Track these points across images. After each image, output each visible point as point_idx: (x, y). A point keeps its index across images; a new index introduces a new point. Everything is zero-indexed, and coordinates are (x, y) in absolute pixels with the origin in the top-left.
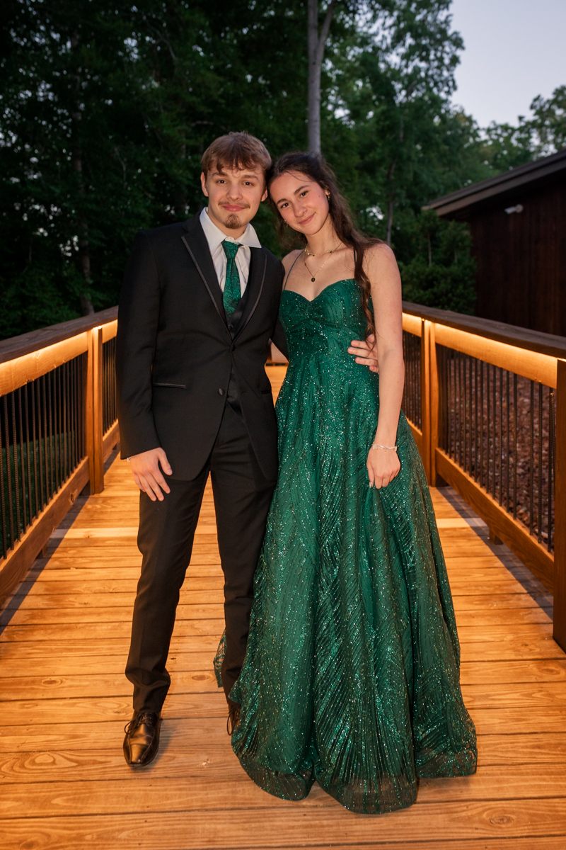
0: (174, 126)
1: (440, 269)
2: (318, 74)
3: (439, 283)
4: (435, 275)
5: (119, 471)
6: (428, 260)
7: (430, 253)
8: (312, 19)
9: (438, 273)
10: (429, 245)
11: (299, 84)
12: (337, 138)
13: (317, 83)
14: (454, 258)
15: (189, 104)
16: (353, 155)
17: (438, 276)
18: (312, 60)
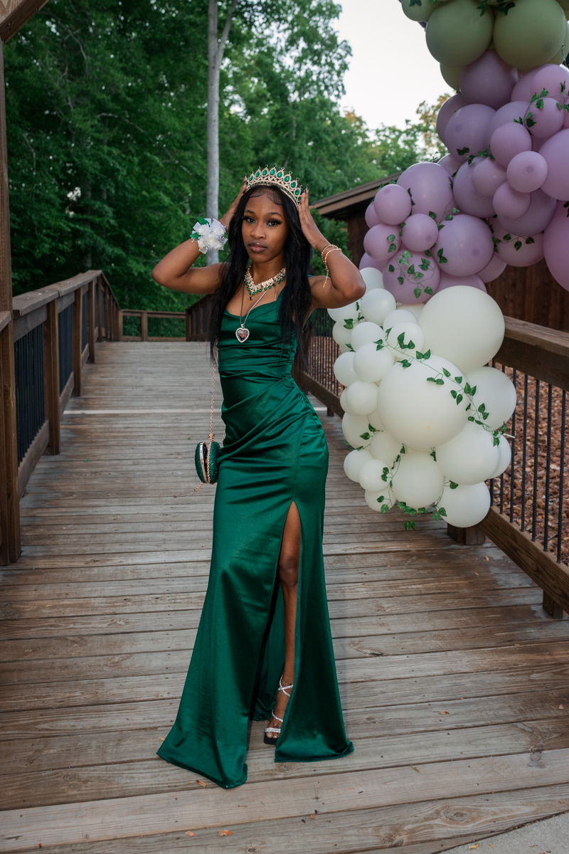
0: (85, 121)
2: (217, 77)
4: (316, 265)
5: (87, 388)
8: (213, 27)
11: (198, 84)
12: (234, 136)
13: (216, 86)
15: (98, 100)
16: (248, 153)
17: (320, 266)
18: (212, 65)
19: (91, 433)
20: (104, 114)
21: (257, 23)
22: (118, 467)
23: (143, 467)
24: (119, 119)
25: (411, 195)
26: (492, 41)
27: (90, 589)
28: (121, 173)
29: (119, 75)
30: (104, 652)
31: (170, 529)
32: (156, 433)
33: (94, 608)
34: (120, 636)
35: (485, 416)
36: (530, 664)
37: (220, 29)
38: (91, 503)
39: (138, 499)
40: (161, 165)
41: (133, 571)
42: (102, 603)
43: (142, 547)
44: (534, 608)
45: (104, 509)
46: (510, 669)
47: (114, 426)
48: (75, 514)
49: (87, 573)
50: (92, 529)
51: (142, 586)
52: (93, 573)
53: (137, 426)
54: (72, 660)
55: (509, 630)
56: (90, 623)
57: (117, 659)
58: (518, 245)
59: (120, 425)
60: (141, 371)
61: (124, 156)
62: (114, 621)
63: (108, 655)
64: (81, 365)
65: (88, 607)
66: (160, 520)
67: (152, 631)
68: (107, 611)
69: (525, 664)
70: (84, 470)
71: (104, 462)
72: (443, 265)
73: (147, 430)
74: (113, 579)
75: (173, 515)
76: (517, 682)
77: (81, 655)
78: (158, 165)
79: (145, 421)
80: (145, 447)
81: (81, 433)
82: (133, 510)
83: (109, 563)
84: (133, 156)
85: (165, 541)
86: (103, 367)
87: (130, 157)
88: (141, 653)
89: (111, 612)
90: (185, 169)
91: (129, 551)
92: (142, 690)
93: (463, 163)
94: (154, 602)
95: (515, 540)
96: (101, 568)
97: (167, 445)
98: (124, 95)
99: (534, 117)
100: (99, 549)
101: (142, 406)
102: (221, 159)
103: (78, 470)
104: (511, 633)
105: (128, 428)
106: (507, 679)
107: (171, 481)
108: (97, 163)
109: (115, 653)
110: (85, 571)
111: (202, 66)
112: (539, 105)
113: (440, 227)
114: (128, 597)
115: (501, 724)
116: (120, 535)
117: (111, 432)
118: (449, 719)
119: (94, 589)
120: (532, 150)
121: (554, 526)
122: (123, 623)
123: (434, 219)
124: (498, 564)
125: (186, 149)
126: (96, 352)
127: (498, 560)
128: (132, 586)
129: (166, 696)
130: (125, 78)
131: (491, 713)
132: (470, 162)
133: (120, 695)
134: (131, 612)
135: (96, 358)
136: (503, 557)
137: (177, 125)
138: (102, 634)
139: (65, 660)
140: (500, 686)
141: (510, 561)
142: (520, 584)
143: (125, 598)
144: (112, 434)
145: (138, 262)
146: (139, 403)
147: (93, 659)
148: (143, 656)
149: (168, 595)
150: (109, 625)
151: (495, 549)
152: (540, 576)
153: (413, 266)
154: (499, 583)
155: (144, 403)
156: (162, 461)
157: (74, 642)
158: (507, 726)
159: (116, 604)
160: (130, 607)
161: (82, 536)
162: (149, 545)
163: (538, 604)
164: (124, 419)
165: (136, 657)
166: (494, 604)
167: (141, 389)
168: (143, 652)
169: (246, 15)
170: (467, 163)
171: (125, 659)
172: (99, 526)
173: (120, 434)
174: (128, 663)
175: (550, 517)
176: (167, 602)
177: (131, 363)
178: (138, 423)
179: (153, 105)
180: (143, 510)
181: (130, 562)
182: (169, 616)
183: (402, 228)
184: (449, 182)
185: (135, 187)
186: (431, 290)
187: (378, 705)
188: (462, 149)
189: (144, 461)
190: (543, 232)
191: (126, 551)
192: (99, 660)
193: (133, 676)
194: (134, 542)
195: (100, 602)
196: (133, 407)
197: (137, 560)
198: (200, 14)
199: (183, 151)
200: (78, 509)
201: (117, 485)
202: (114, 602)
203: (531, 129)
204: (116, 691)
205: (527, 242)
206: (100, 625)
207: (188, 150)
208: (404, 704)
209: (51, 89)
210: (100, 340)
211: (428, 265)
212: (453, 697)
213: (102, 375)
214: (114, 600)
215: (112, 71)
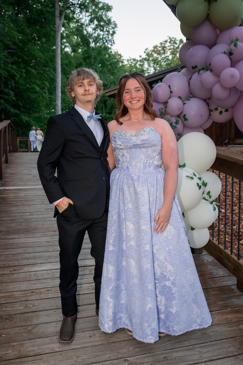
0: (0, 53)
1: (108, 116)
2: (60, 35)
3: (107, 121)
4: (106, 118)
5: (6, 175)
6: (103, 112)
7: (104, 110)
8: (57, 13)
9: (107, 117)
10: (104, 106)
11: (51, 38)
12: (67, 61)
13: (59, 39)
14: (112, 111)
15: (7, 44)
16: (73, 68)
17: (107, 118)
18: (57, 30)
19: (9, 199)
20: (9, 50)
21: (77, 12)
22: (23, 217)
23: (35, 216)
24: (16, 52)
25: (170, 88)
26: (208, 14)
27: (13, 286)
28: (17, 77)
29: (16, 33)
30: (23, 324)
31: (51, 250)
32: (40, 198)
33: (16, 298)
34: (31, 314)
35: (210, 197)
36: (237, 320)
37: (61, 14)
38: (11, 237)
39: (34, 234)
40: (35, 73)
41: (35, 275)
42: (20, 294)
43: (38, 261)
44: (233, 287)
45: (18, 240)
46: (229, 323)
47: (19, 195)
48: (3, 243)
49: (11, 277)
50: (12, 251)
51: (40, 283)
52: (14, 277)
53: (30, 194)
54: (6, 330)
55: (223, 300)
56: (14, 307)
57: (30, 328)
58: (221, 113)
59: (22, 194)
60: (30, 167)
61: (18, 69)
62: (27, 305)
63: (25, 326)
64: (2, 165)
65: (13, 297)
66: (46, 245)
67: (47, 310)
68: (23, 299)
69: (235, 320)
70: (6, 219)
71: (16, 214)
72: (186, 122)
73: (35, 197)
74: (24, 280)
75: (52, 242)
76: (234, 331)
77: (11, 327)
78: (34, 73)
79: (34, 192)
80: (35, 206)
81: (4, 199)
82: (32, 240)
83: (22, 271)
84: (22, 69)
85: (49, 257)
86: (12, 165)
87: (21, 70)
88: (42, 323)
89: (25, 300)
90: (46, 75)
91: (32, 263)
92: (45, 347)
93: (194, 73)
94: (47, 292)
95: (221, 254)
96: (18, 274)
97: (46, 204)
98: (18, 42)
99: (233, 51)
100: (16, 263)
101: (32, 184)
102: (62, 71)
103: (3, 219)
104: (225, 302)
105: (26, 196)
106: (228, 329)
107: (49, 223)
108: (6, 72)
109: (29, 324)
110: (10, 276)
111: (53, 30)
112: (235, 45)
113: (184, 104)
114: (33, 291)
115: (231, 357)
116: (27, 254)
117: (18, 198)
118: (205, 356)
119: (15, 286)
120: (231, 67)
121: (229, 240)
122: (32, 306)
123: (181, 99)
124: (211, 263)
125: (46, 67)
126: (9, 158)
127: (210, 262)
128: (35, 284)
129: (57, 350)
130: (19, 34)
131: (225, 350)
132: (199, 72)
133: (33, 351)
134: (35, 299)
135: (9, 161)
136: (213, 259)
137: (42, 56)
138: (21, 313)
139: (2, 330)
140: (226, 333)
141: (216, 261)
142: (224, 274)
143: (32, 291)
144: (19, 199)
145: (25, 116)
146: (31, 183)
147: (17, 329)
148: (44, 325)
149: (54, 288)
150: (24, 307)
151: (208, 255)
152: (236, 272)
153: (172, 122)
154: (214, 274)
155: (33, 183)
156: (44, 213)
157: (6, 319)
158: (234, 358)
159: (27, 295)
160: (34, 296)
161: (7, 256)
162: (42, 259)
163: (234, 285)
164: (24, 191)
165: (40, 326)
166: (214, 286)
167: (31, 176)
168: (44, 323)
169: (72, 9)
170: (197, 73)
171: (34, 328)
172: (16, 249)
173: (23, 199)
174: (35, 330)
175: (227, 236)
176: (53, 292)
177: (25, 163)
178: (31, 193)
179: (31, 47)
180: (37, 240)
181: (33, 270)
182: (55, 301)
183: (166, 104)
184: (187, 83)
185: (23, 83)
186: (180, 134)
187: (168, 349)
188: (194, 66)
189: (35, 213)
190: (233, 107)
191: (31, 263)
192: (20, 330)
193: (39, 338)
194: (34, 258)
195: (19, 294)
196: (28, 185)
197: (37, 268)
198: (52, 8)
199: (44, 67)
200: (4, 241)
201: (23, 227)
202: (26, 294)
203: (231, 57)
204: (30, 349)
205: (226, 111)
206: (20, 308)
207: (47, 67)
208: (181, 347)
210: (10, 152)
211: (179, 122)
212: (204, 342)
213: (12, 169)
214: (26, 292)
215: (13, 31)
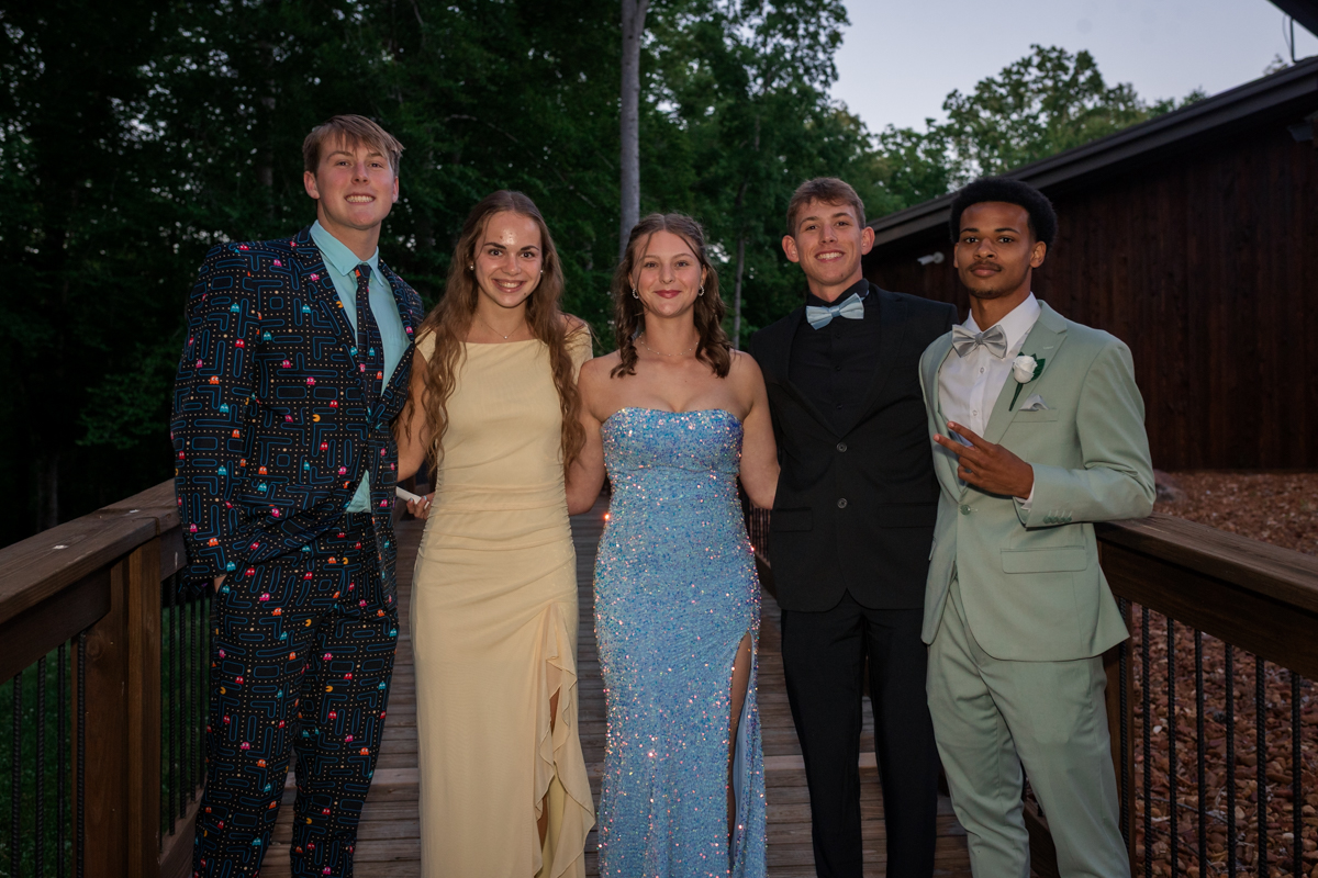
0: (419, 122)
2: (637, 52)
11: (606, 65)
12: (664, 145)
13: (635, 65)
15: (442, 91)
16: (686, 170)
18: (628, 33)
20: (456, 116)
24: (480, 122)
29: (476, 50)
40: (545, 192)
61: (485, 180)
78: (542, 194)
90: (584, 198)
98: (483, 81)
102: (642, 180)
111: (612, 39)
125: (586, 168)
130: (485, 54)
137: (572, 130)
179: (533, 100)
199: (581, 169)
207: (589, 169)
209: (364, 74)
215: (464, 44)
